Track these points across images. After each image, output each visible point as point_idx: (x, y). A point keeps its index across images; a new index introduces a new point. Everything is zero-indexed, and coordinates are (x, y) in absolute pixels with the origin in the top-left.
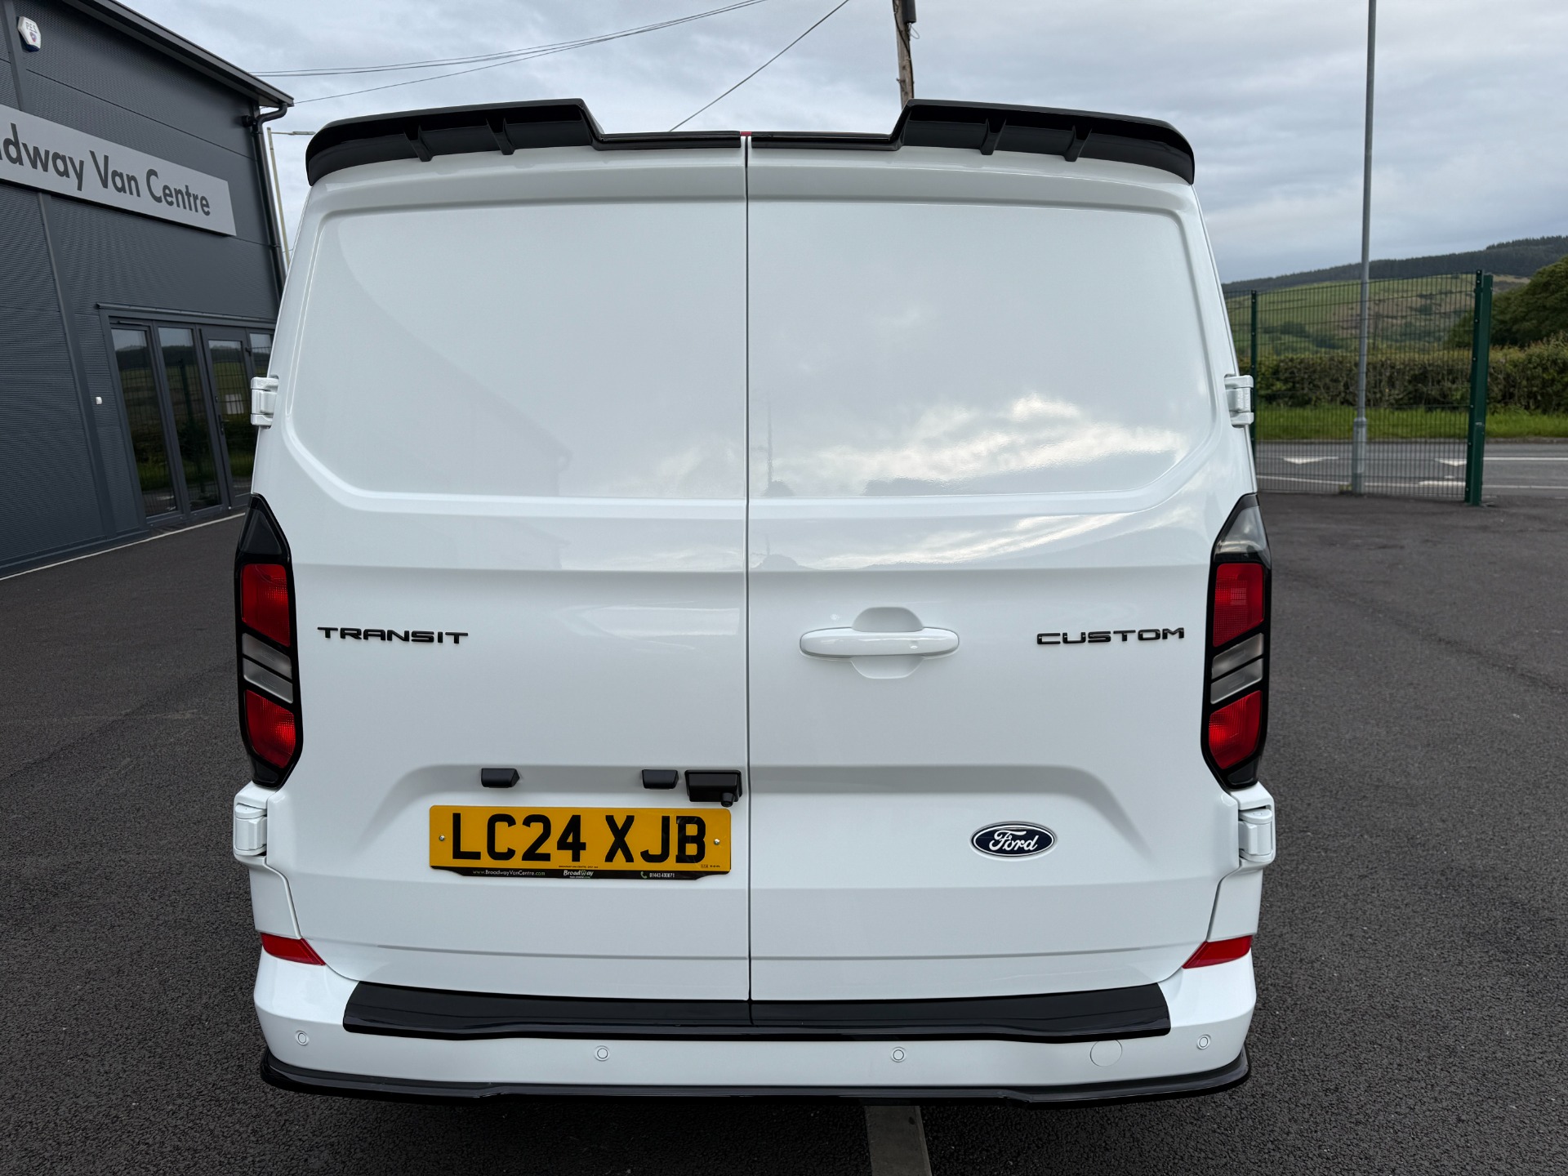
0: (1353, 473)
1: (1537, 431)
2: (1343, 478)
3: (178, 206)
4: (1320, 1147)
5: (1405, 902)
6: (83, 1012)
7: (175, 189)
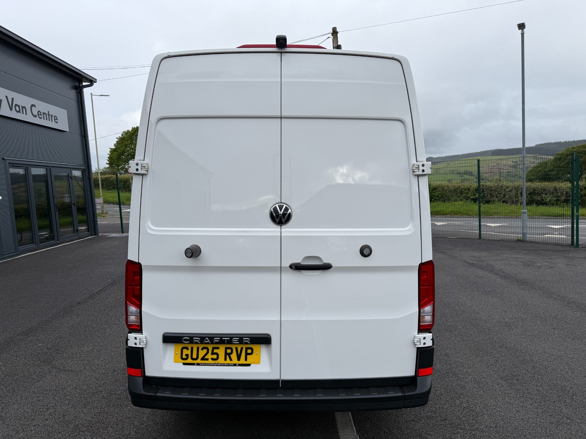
0: (522, 232)
2: (519, 234)
3: (44, 119)
7: (43, 113)
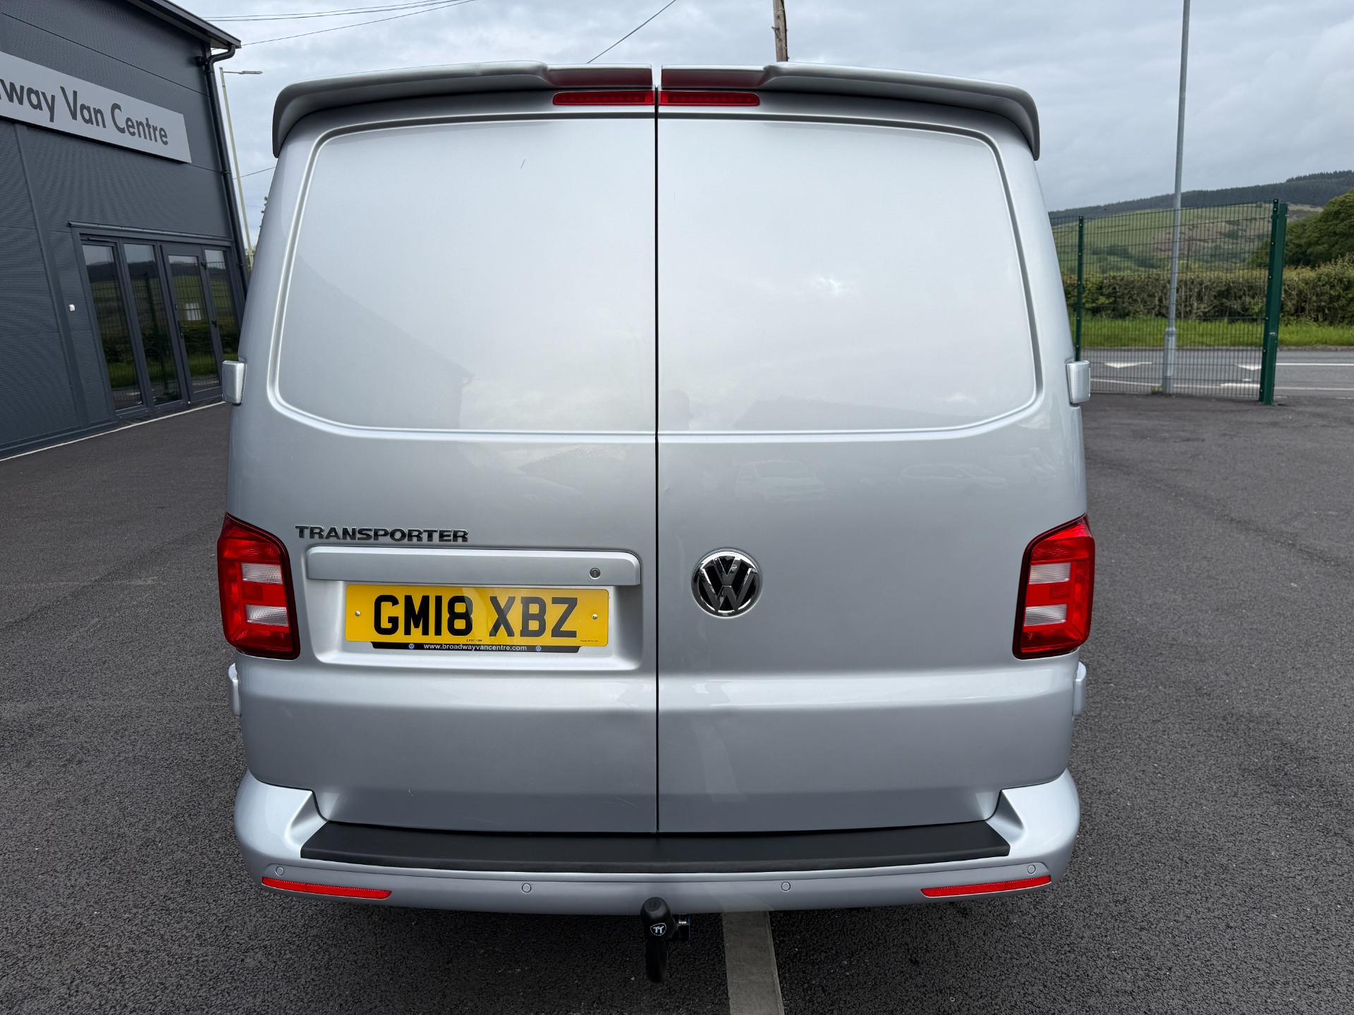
0: (1163, 376)
1: (1324, 341)
2: (1154, 380)
3: (140, 136)
4: (1109, 949)
5: (1191, 743)
6: (54, 835)
7: (137, 122)
